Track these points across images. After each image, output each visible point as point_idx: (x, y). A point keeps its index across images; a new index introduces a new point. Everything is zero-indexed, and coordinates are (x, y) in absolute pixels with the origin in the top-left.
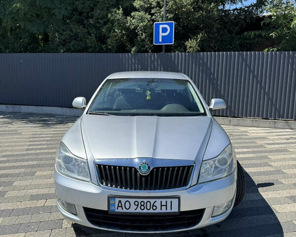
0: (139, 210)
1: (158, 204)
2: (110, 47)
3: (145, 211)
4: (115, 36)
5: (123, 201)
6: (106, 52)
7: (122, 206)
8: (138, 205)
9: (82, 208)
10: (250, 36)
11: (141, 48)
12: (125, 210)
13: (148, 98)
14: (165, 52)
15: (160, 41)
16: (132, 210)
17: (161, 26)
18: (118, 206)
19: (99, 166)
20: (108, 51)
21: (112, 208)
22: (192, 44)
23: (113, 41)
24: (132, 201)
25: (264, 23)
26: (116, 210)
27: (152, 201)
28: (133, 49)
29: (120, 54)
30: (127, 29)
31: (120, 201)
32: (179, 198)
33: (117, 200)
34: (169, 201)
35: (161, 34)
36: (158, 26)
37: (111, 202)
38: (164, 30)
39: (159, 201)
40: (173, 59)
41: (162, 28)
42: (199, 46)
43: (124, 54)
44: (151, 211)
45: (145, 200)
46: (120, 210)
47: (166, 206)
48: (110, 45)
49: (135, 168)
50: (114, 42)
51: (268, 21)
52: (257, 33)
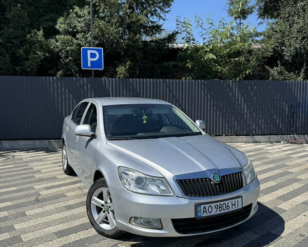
0: (218, 212)
1: (230, 205)
2: (28, 69)
3: (223, 211)
4: (36, 58)
5: (207, 206)
6: (21, 74)
7: (206, 211)
8: (217, 208)
9: (171, 221)
10: (169, 66)
11: (67, 72)
12: (209, 214)
13: (144, 122)
14: (95, 77)
15: (89, 65)
16: (214, 212)
17: (89, 52)
18: (204, 212)
19: (180, 181)
20: (24, 73)
21: (199, 214)
22: (121, 70)
23: (33, 64)
24: (213, 205)
25: (180, 55)
26: (203, 216)
27: (226, 202)
28: (60, 73)
29: (43, 78)
30: (51, 52)
31: (205, 207)
32: (242, 197)
33: (202, 206)
34: (236, 200)
35: (90, 59)
36: (85, 51)
37: (198, 209)
38: (93, 56)
39: (230, 201)
40: (103, 84)
41: (91, 53)
42: (128, 73)
43: (47, 78)
44: (227, 211)
45: (222, 203)
46: (205, 214)
47: (235, 204)
48: (29, 67)
49: (209, 179)
50: (35, 64)
51: (183, 54)
52: (175, 63)
